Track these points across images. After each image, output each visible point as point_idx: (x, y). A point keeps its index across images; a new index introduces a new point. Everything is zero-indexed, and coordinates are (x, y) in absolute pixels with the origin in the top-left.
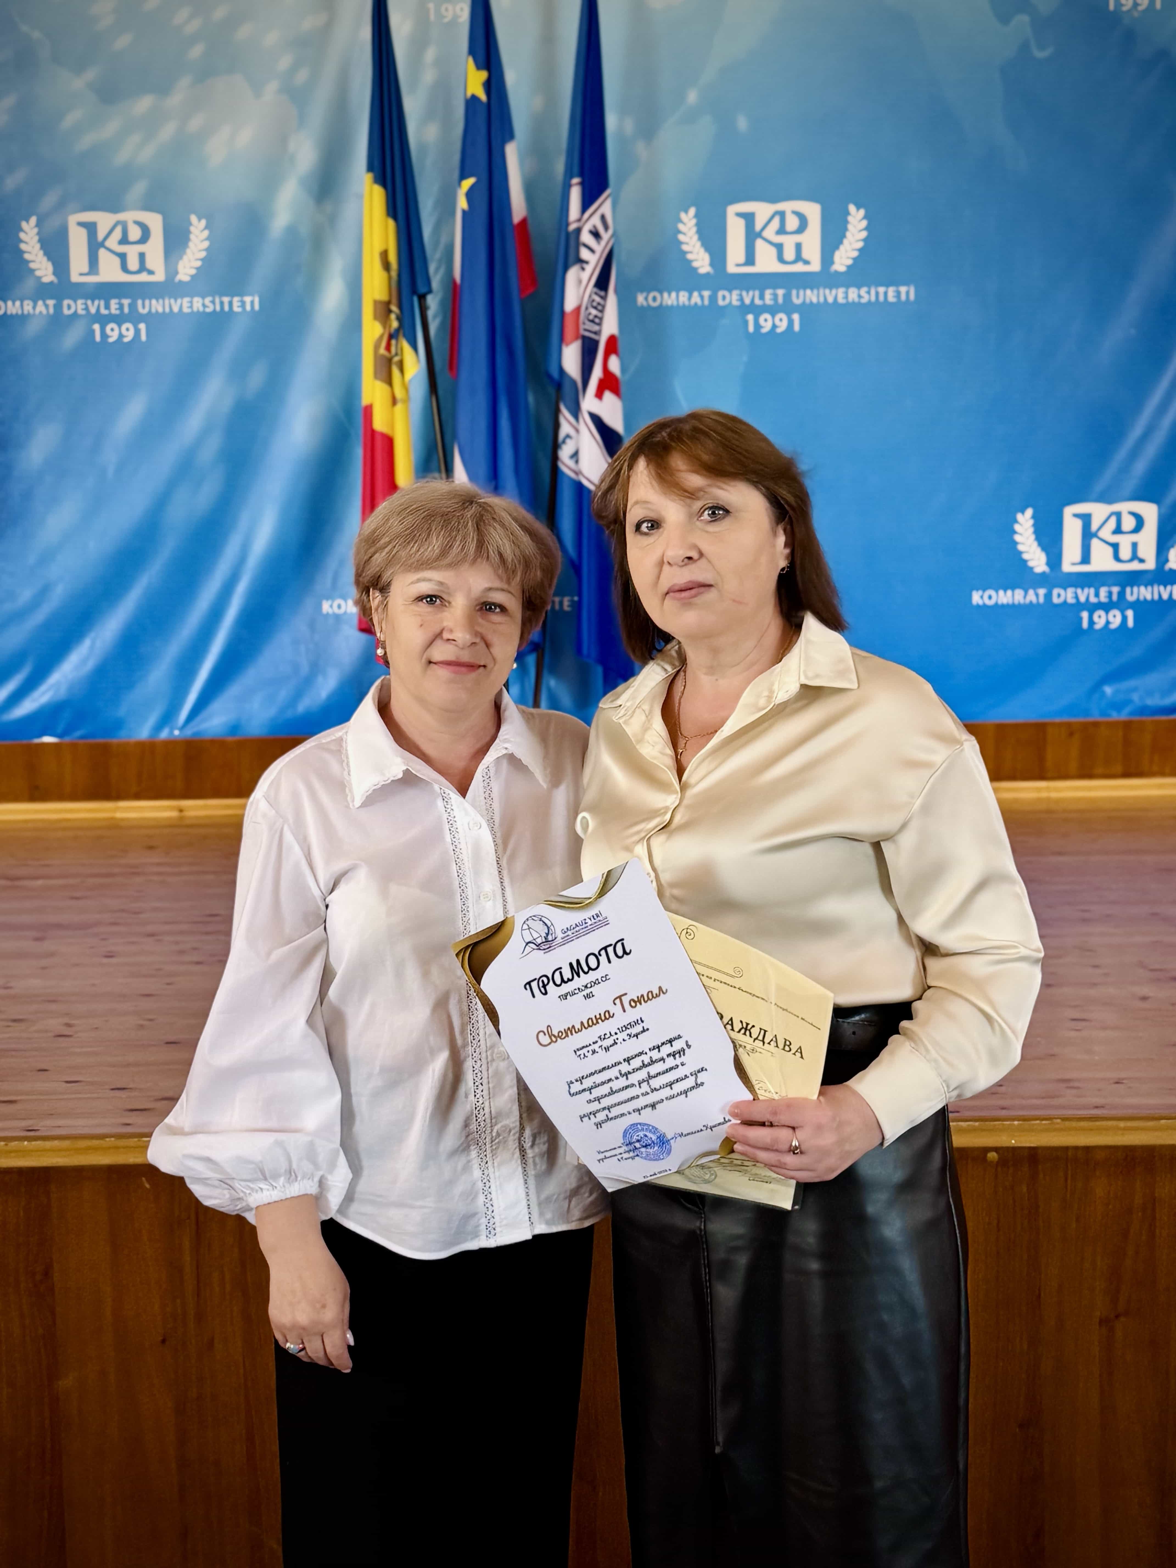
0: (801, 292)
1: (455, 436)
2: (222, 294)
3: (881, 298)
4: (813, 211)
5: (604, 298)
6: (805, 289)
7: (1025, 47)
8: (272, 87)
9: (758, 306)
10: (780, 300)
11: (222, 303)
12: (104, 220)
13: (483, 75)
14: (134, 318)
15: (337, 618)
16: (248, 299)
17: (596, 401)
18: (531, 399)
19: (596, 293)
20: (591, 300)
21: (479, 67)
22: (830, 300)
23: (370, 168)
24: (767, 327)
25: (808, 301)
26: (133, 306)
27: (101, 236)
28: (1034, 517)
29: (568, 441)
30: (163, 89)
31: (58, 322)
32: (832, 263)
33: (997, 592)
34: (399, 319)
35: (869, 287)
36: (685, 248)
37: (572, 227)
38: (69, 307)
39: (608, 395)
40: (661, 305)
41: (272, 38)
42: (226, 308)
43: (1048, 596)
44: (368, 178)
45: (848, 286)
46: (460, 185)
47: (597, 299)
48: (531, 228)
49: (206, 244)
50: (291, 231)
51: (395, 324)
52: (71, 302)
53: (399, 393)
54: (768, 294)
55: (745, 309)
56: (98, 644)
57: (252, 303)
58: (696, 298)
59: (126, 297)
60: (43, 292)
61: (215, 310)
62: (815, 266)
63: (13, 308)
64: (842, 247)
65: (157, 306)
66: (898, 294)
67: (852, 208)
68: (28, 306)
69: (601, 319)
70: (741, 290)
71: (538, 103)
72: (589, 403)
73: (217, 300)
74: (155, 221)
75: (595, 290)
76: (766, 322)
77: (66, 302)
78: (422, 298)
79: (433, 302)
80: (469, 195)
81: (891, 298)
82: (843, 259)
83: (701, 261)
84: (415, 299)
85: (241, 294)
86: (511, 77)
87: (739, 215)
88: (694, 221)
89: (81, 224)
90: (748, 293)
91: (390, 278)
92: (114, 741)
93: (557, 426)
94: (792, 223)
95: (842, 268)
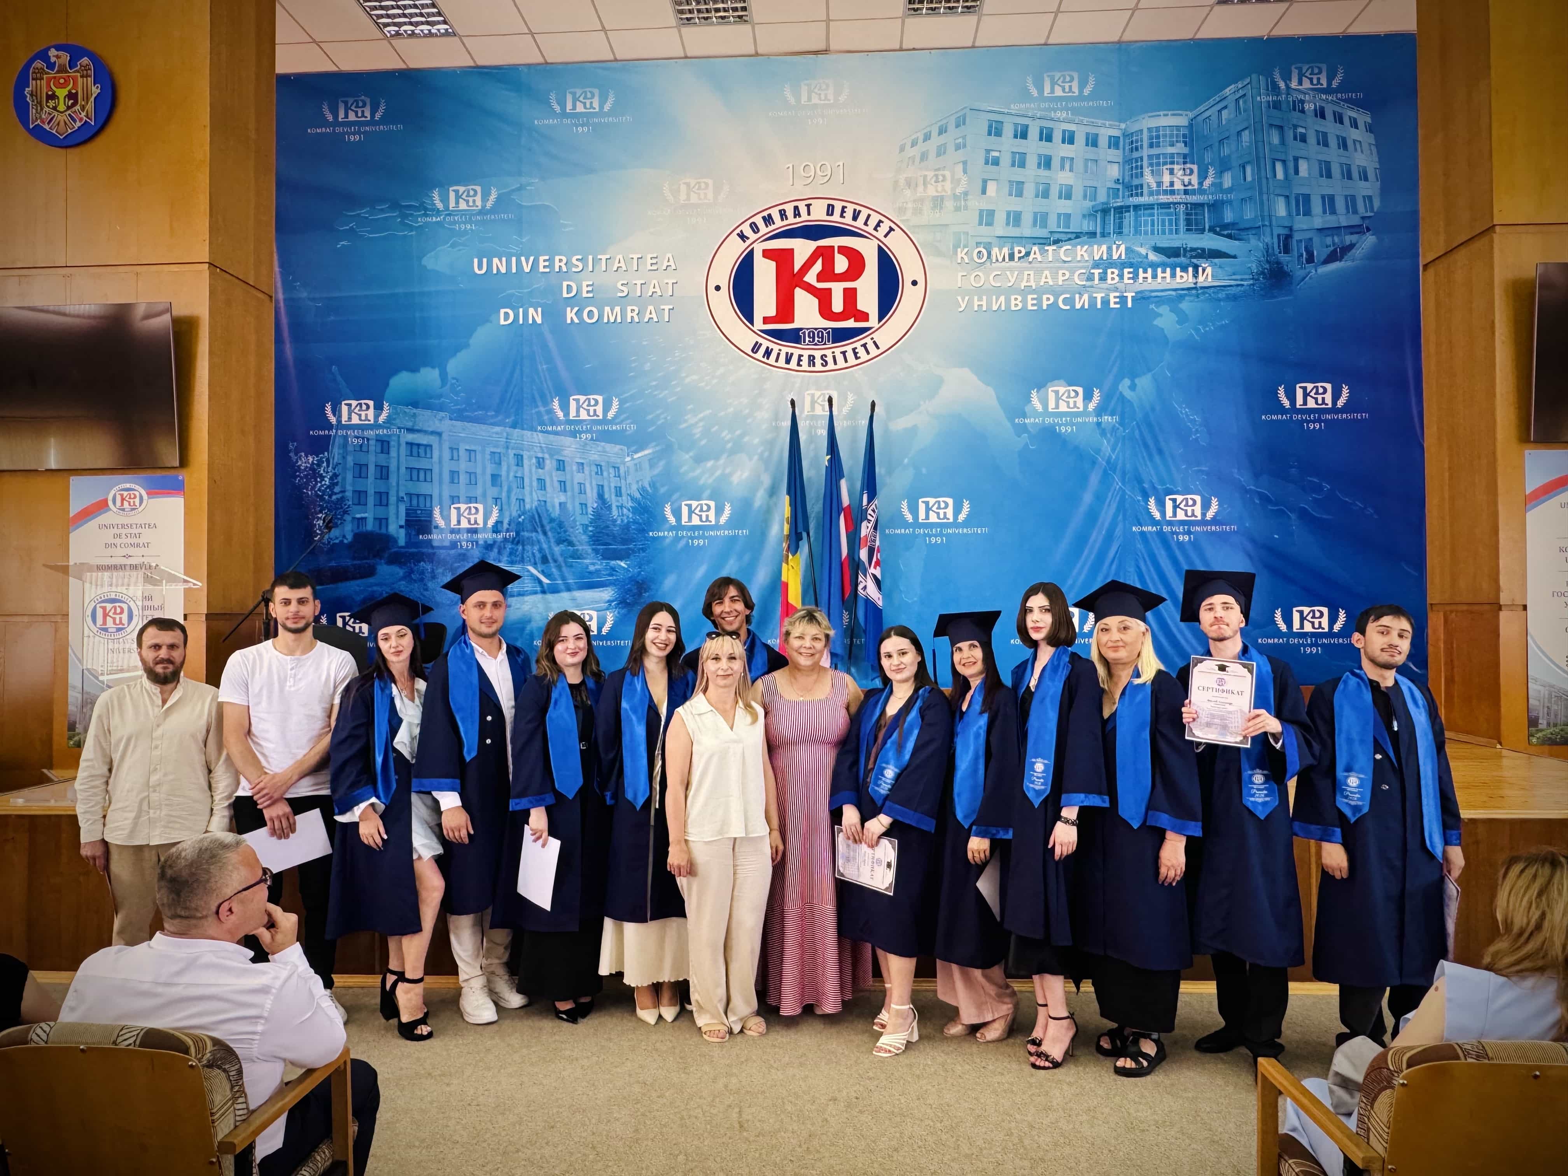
4: (950, 501)
5: (876, 532)
7: (1027, 444)
8: (756, 457)
12: (694, 504)
13: (832, 456)
14: (703, 537)
20: (871, 533)
21: (830, 453)
26: (703, 534)
27: (693, 509)
29: (862, 582)
30: (717, 459)
31: (677, 539)
32: (957, 519)
36: (903, 513)
37: (865, 508)
39: (878, 568)
47: (873, 533)
48: (849, 508)
49: (730, 511)
60: (672, 528)
62: (951, 520)
63: (661, 534)
64: (961, 514)
67: (964, 500)
68: (666, 533)
72: (871, 570)
74: (712, 504)
75: (873, 530)
76: (933, 540)
80: (825, 495)
82: (962, 517)
83: (909, 518)
88: (907, 504)
89: (686, 505)
94: (943, 505)
95: (961, 521)
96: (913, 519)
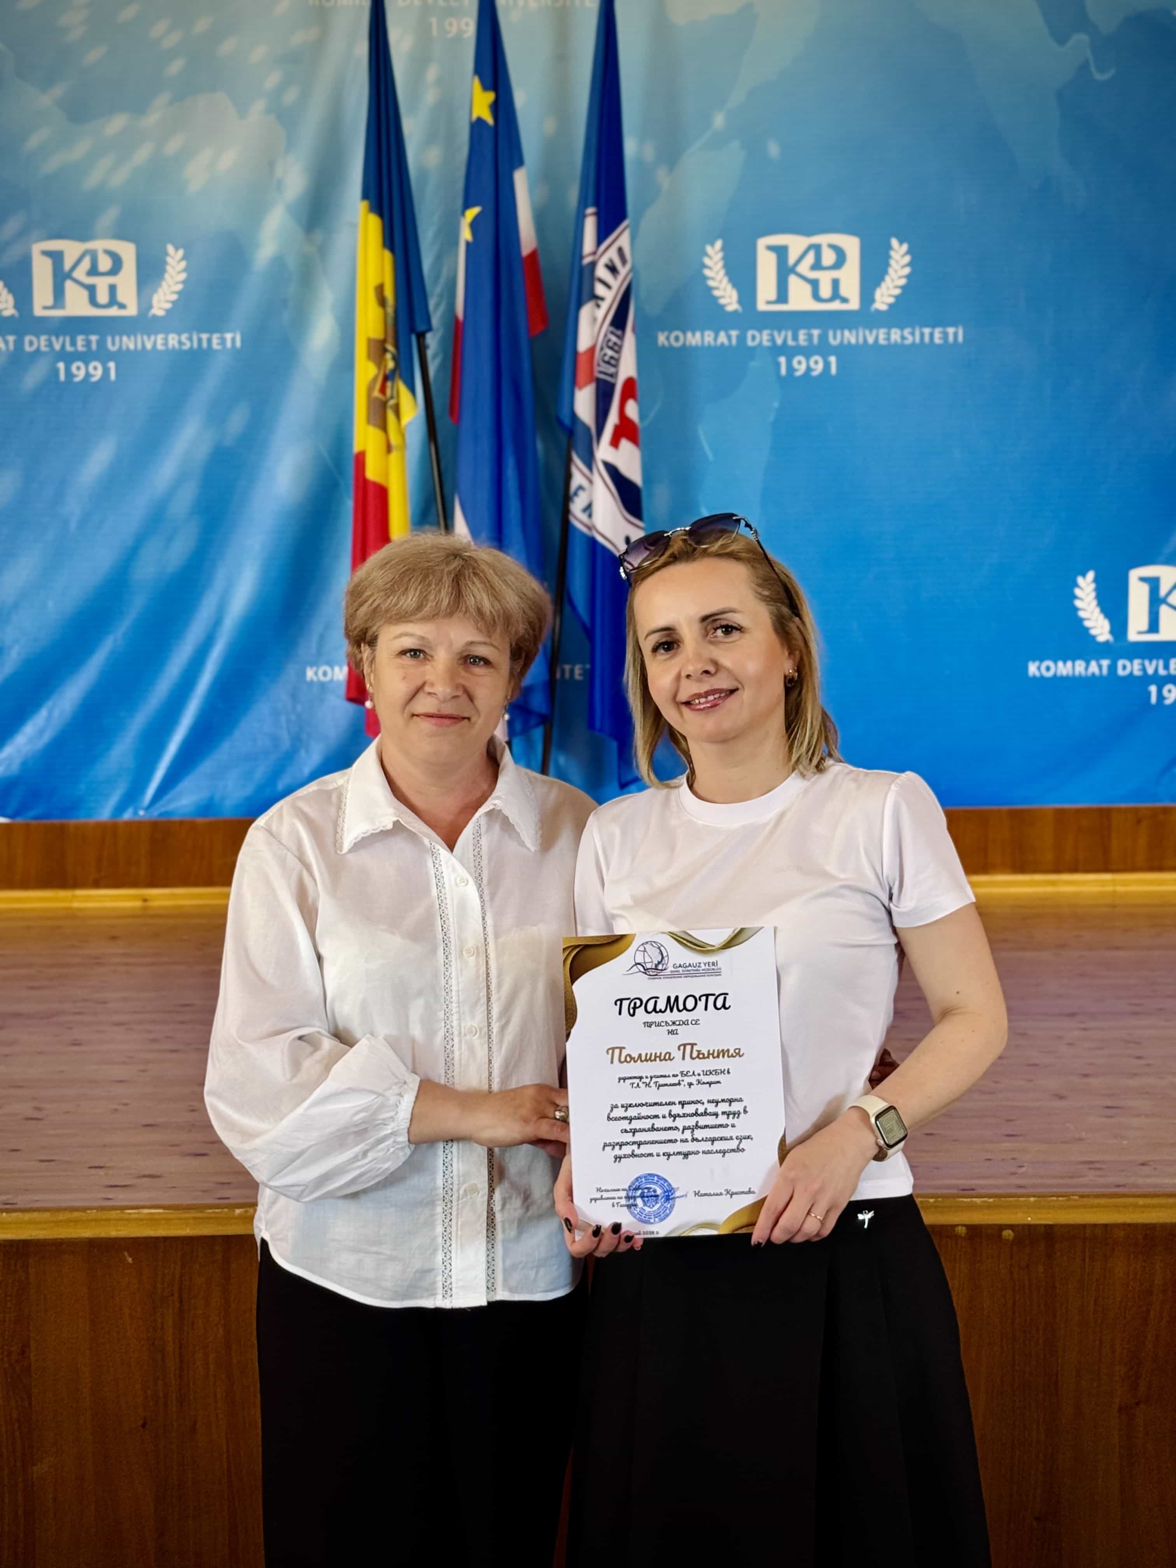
0: (839, 333)
1: (455, 488)
2: (200, 331)
3: (927, 339)
4: (851, 245)
5: (621, 338)
6: (842, 329)
7: (1084, 67)
8: (259, 106)
9: (792, 347)
10: (816, 340)
11: (200, 340)
12: (71, 249)
13: (490, 96)
14: (102, 355)
15: (323, 687)
16: (229, 336)
17: (611, 449)
18: (540, 446)
19: (612, 333)
20: (606, 339)
21: (485, 88)
22: (871, 340)
23: (365, 196)
24: (801, 369)
25: (846, 342)
26: (101, 343)
27: (67, 266)
28: (1096, 580)
29: (581, 493)
30: (138, 108)
31: (19, 359)
32: (873, 301)
33: (1056, 662)
34: (394, 358)
35: (913, 327)
36: (711, 283)
37: (587, 261)
38: (31, 343)
39: (625, 443)
40: (684, 345)
41: (259, 53)
42: (205, 345)
43: (1113, 668)
44: (362, 206)
45: (890, 327)
46: (463, 214)
47: (614, 339)
48: (542, 261)
49: (183, 276)
50: (278, 261)
51: (391, 365)
52: (34, 339)
53: (394, 439)
54: (802, 335)
55: (777, 350)
56: (56, 713)
57: (233, 340)
58: (722, 338)
59: (94, 333)
61: (192, 347)
62: (854, 304)
64: (883, 285)
65: (129, 343)
66: (945, 335)
67: (894, 242)
69: (617, 360)
70: (772, 329)
71: (550, 126)
72: (604, 451)
73: (195, 338)
74: (127, 251)
75: (612, 329)
76: (800, 365)
77: (27, 339)
78: (421, 336)
79: (432, 341)
80: (474, 225)
81: (937, 340)
82: (885, 297)
83: (729, 298)
84: (414, 339)
85: (221, 330)
86: (520, 98)
87: (771, 248)
88: (720, 255)
89: (46, 253)
90: (779, 333)
91: (386, 315)
92: (72, 821)
93: (568, 477)
94: (828, 258)
95: (883, 307)
96: (740, 301)
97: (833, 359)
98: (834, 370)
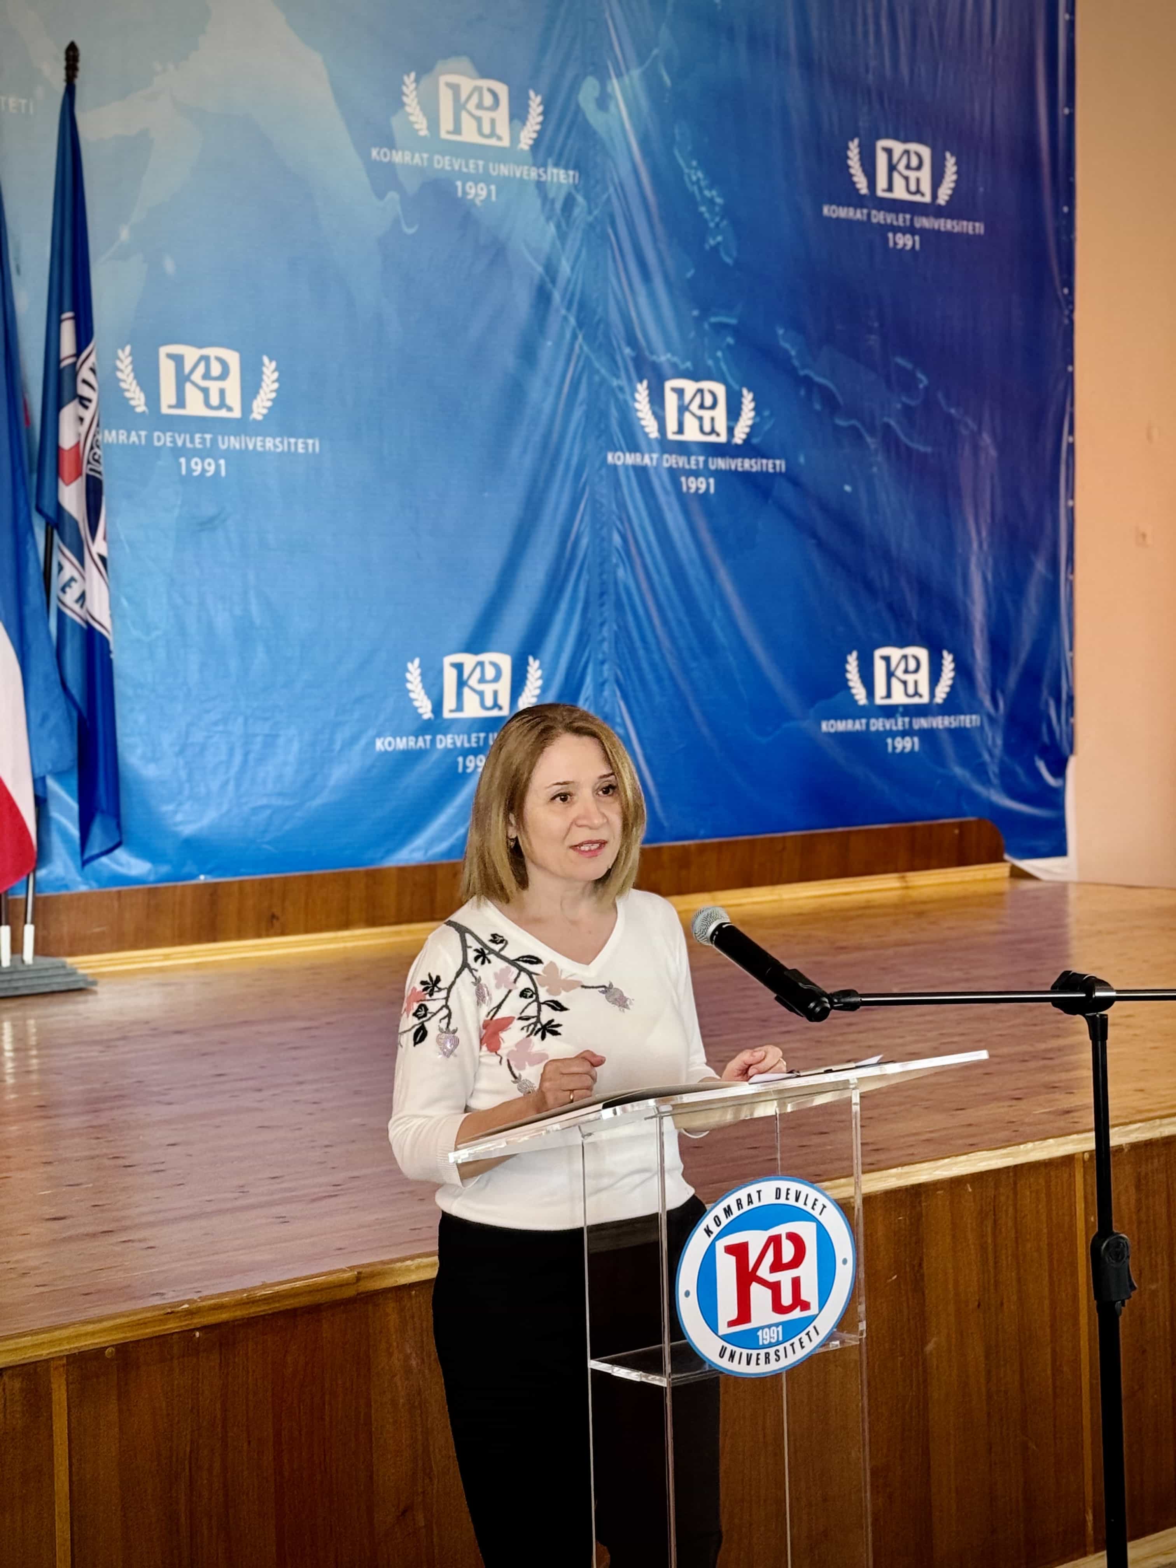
0: (226, 438)
3: (292, 449)
6: (229, 435)
9: (189, 449)
10: (208, 445)
22: (251, 447)
24: (198, 470)
25: (232, 447)
28: (420, 666)
29: (69, 586)
32: (251, 411)
33: (395, 738)
35: (282, 437)
36: (123, 385)
37: (67, 368)
43: (433, 742)
45: (265, 435)
54: (197, 439)
55: (176, 451)
58: (134, 438)
64: (259, 398)
66: (306, 446)
67: (266, 360)
70: (174, 431)
76: (197, 466)
81: (301, 450)
82: (260, 408)
88: (129, 359)
90: (180, 436)
95: (260, 418)
96: (146, 404)
97: (222, 462)
98: (223, 473)
